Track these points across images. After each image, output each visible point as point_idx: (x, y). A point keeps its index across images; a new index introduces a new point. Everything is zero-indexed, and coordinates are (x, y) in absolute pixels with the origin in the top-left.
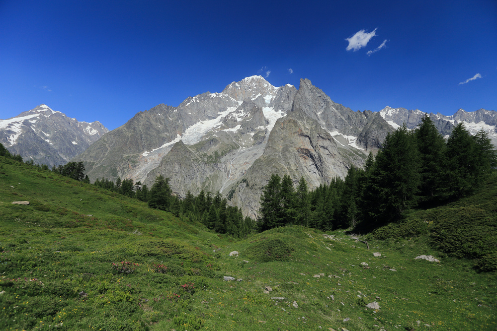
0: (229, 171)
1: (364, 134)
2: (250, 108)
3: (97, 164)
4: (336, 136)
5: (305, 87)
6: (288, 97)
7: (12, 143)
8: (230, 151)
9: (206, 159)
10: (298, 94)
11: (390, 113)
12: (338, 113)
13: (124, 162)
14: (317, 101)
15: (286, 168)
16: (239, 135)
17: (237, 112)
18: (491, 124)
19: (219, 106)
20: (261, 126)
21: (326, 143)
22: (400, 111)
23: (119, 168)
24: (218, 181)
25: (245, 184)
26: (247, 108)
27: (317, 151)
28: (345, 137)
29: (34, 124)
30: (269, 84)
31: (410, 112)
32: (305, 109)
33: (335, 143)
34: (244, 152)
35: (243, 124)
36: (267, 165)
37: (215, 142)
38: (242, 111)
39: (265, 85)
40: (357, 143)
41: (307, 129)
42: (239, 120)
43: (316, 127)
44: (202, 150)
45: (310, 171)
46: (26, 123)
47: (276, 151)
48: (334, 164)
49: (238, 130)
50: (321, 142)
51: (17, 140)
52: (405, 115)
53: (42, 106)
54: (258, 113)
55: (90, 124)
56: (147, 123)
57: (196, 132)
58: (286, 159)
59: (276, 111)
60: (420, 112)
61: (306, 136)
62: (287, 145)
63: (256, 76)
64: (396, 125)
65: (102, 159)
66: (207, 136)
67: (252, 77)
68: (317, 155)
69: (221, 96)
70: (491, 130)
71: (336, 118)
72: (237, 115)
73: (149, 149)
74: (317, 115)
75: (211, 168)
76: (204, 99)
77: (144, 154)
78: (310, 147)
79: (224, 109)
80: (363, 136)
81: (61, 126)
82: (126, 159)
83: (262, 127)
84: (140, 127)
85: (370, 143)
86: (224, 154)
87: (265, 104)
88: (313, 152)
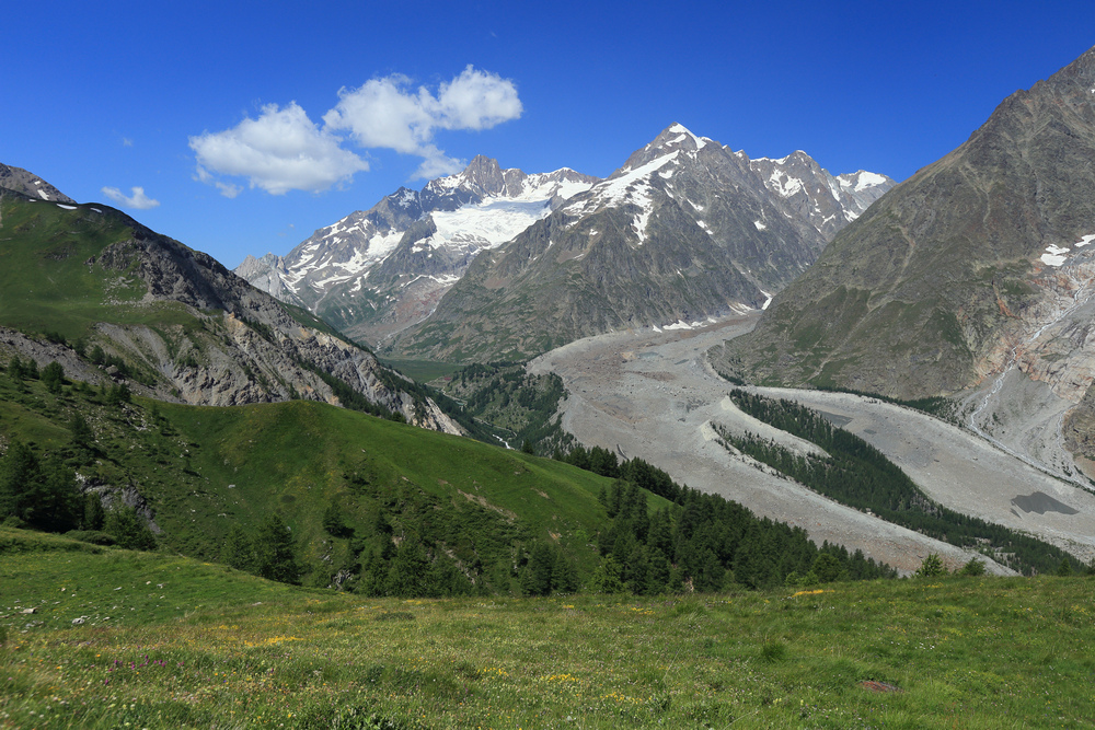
3: (878, 297)
7: (642, 237)
13: (978, 289)
23: (962, 313)
29: (670, 181)
46: (655, 180)
51: (648, 230)
53: (674, 129)
55: (780, 161)
56: (1055, 132)
65: (892, 278)
73: (1066, 237)
77: (1046, 259)
81: (726, 180)
82: (985, 277)
84: (1025, 152)
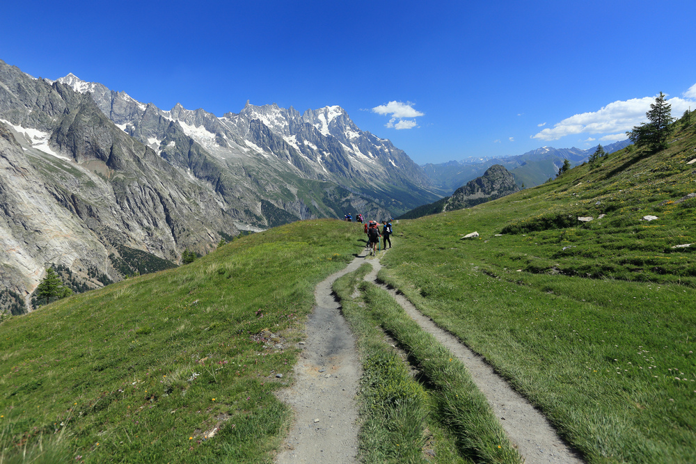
1: (65, 130)
18: (212, 131)
22: (96, 89)
31: (114, 94)
33: (19, 144)
40: (52, 145)
52: (106, 99)
60: (128, 97)
70: (213, 139)
80: (64, 133)
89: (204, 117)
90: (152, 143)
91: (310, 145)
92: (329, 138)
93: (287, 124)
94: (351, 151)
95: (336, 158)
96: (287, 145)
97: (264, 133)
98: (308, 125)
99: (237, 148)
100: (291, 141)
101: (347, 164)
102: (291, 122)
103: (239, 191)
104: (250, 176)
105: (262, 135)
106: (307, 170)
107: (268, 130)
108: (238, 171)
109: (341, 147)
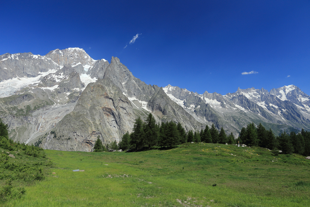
0: (39, 124)
1: (151, 101)
2: (69, 73)
4: (134, 101)
5: (115, 63)
6: (102, 69)
8: (44, 106)
9: (15, 112)
10: (109, 67)
11: (171, 89)
12: (136, 85)
14: (123, 75)
15: (92, 122)
16: (55, 94)
17: (57, 74)
18: (219, 101)
19: (40, 66)
20: (77, 87)
21: (125, 105)
22: (176, 88)
24: (26, 133)
25: (53, 135)
26: (67, 72)
27: (117, 110)
28: (140, 102)
30: (89, 57)
31: (181, 89)
32: (114, 79)
33: (131, 105)
34: (58, 108)
35: (60, 85)
36: (76, 120)
37: (29, 97)
38: (62, 74)
39: (86, 57)
40: (147, 107)
41: (112, 93)
42: (57, 81)
43: (119, 92)
44: (12, 104)
45: (111, 126)
47: (85, 108)
48: (129, 121)
49: (56, 89)
50: (121, 104)
52: (179, 92)
54: (75, 77)
57: (9, 87)
58: (92, 116)
59: (92, 78)
60: (187, 90)
61: (110, 98)
62: (94, 105)
63: (78, 48)
64: (174, 97)
66: (22, 91)
67: (75, 48)
68: (117, 114)
69: (43, 58)
70: (219, 105)
71: (135, 88)
72: (56, 76)
74: (122, 84)
75: (20, 120)
76: (24, 59)
78: (112, 107)
79: (45, 70)
80: (151, 102)
83: (78, 89)
85: (155, 107)
86: (36, 108)
87: (83, 72)
88: (115, 111)
89: (216, 96)
90: (191, 107)
91: (274, 106)
92: (286, 102)
93: (259, 96)
94: (303, 108)
95: (290, 112)
96: (258, 106)
97: (245, 101)
98: (272, 96)
99: (230, 108)
100: (262, 104)
101: (299, 116)
102: (262, 95)
103: (226, 127)
104: (235, 121)
105: (244, 102)
106: (270, 118)
107: (247, 99)
108: (229, 118)
109: (294, 106)
